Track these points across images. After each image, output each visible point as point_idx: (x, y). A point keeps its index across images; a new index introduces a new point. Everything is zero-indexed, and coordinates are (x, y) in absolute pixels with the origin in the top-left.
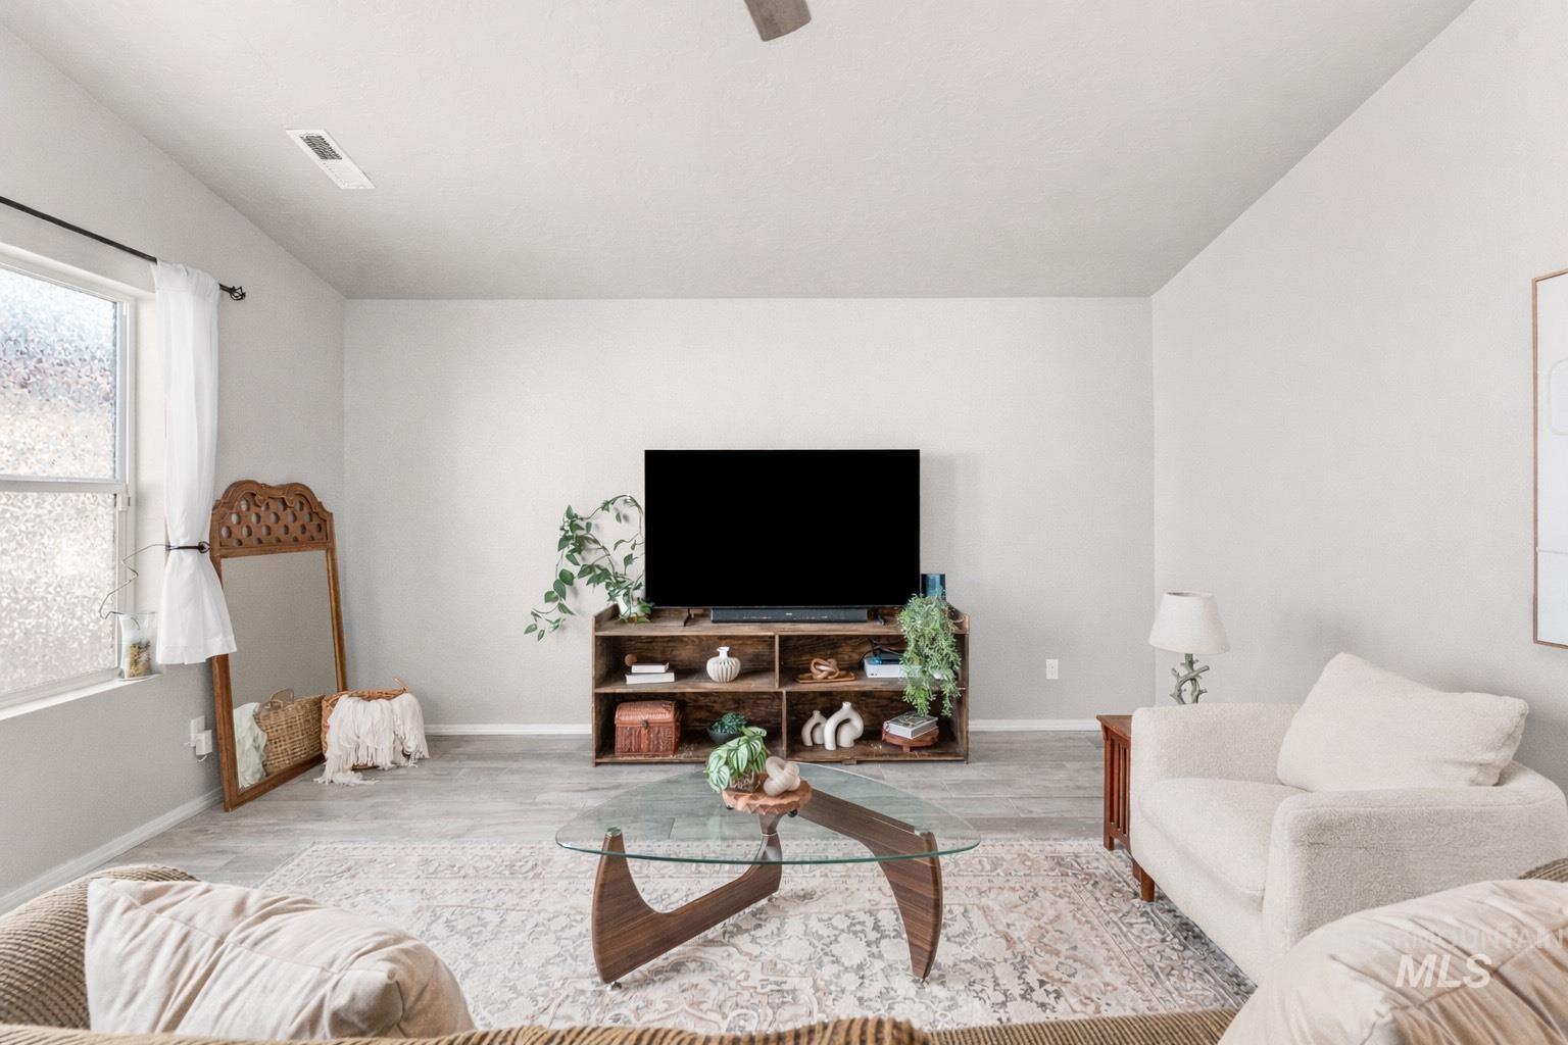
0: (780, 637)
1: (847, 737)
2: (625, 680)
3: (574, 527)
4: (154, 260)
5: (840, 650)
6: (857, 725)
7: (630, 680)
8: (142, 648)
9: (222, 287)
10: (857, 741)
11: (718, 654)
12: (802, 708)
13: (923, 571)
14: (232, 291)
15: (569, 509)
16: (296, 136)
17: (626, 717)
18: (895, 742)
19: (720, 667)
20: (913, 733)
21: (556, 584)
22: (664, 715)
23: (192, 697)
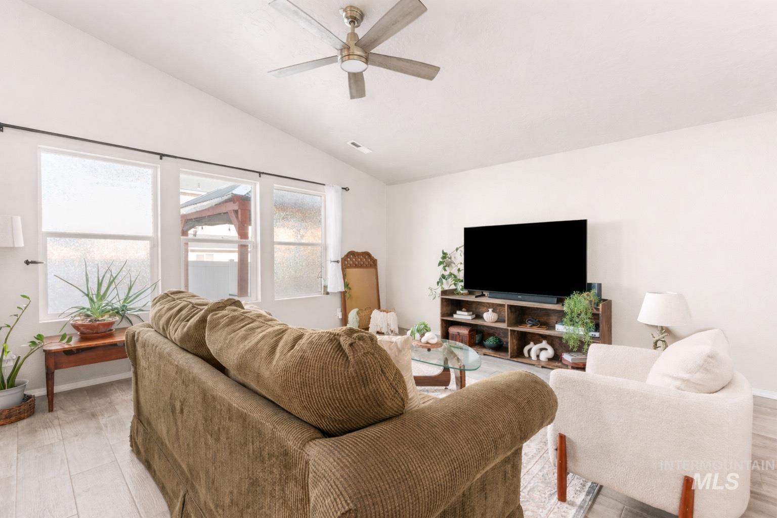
0: (508, 305)
1: (544, 356)
2: (453, 316)
3: (444, 258)
4: (324, 185)
5: (551, 318)
6: (550, 352)
7: (455, 316)
8: (326, 287)
9: (342, 188)
10: (549, 359)
11: (488, 311)
12: (524, 339)
13: (589, 281)
14: (345, 189)
15: (443, 251)
16: (349, 143)
17: (453, 330)
18: (566, 363)
19: (489, 317)
20: (572, 359)
21: (440, 279)
22: (464, 331)
23: (337, 301)
